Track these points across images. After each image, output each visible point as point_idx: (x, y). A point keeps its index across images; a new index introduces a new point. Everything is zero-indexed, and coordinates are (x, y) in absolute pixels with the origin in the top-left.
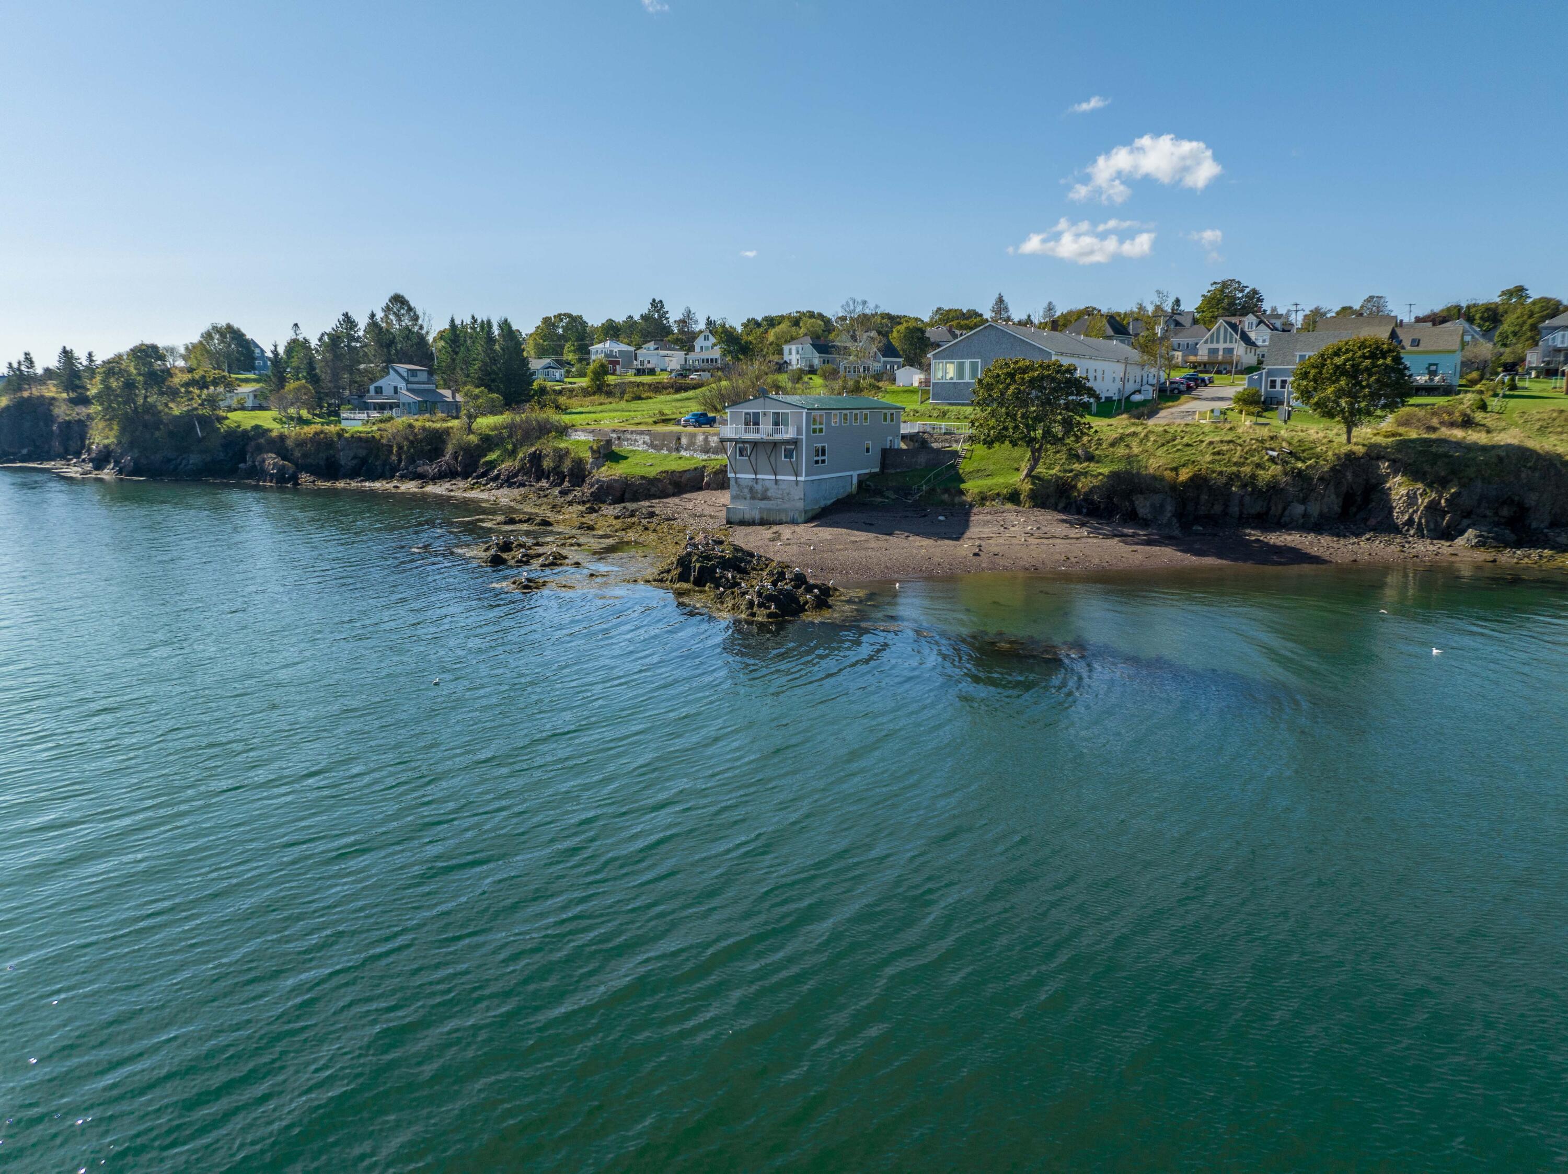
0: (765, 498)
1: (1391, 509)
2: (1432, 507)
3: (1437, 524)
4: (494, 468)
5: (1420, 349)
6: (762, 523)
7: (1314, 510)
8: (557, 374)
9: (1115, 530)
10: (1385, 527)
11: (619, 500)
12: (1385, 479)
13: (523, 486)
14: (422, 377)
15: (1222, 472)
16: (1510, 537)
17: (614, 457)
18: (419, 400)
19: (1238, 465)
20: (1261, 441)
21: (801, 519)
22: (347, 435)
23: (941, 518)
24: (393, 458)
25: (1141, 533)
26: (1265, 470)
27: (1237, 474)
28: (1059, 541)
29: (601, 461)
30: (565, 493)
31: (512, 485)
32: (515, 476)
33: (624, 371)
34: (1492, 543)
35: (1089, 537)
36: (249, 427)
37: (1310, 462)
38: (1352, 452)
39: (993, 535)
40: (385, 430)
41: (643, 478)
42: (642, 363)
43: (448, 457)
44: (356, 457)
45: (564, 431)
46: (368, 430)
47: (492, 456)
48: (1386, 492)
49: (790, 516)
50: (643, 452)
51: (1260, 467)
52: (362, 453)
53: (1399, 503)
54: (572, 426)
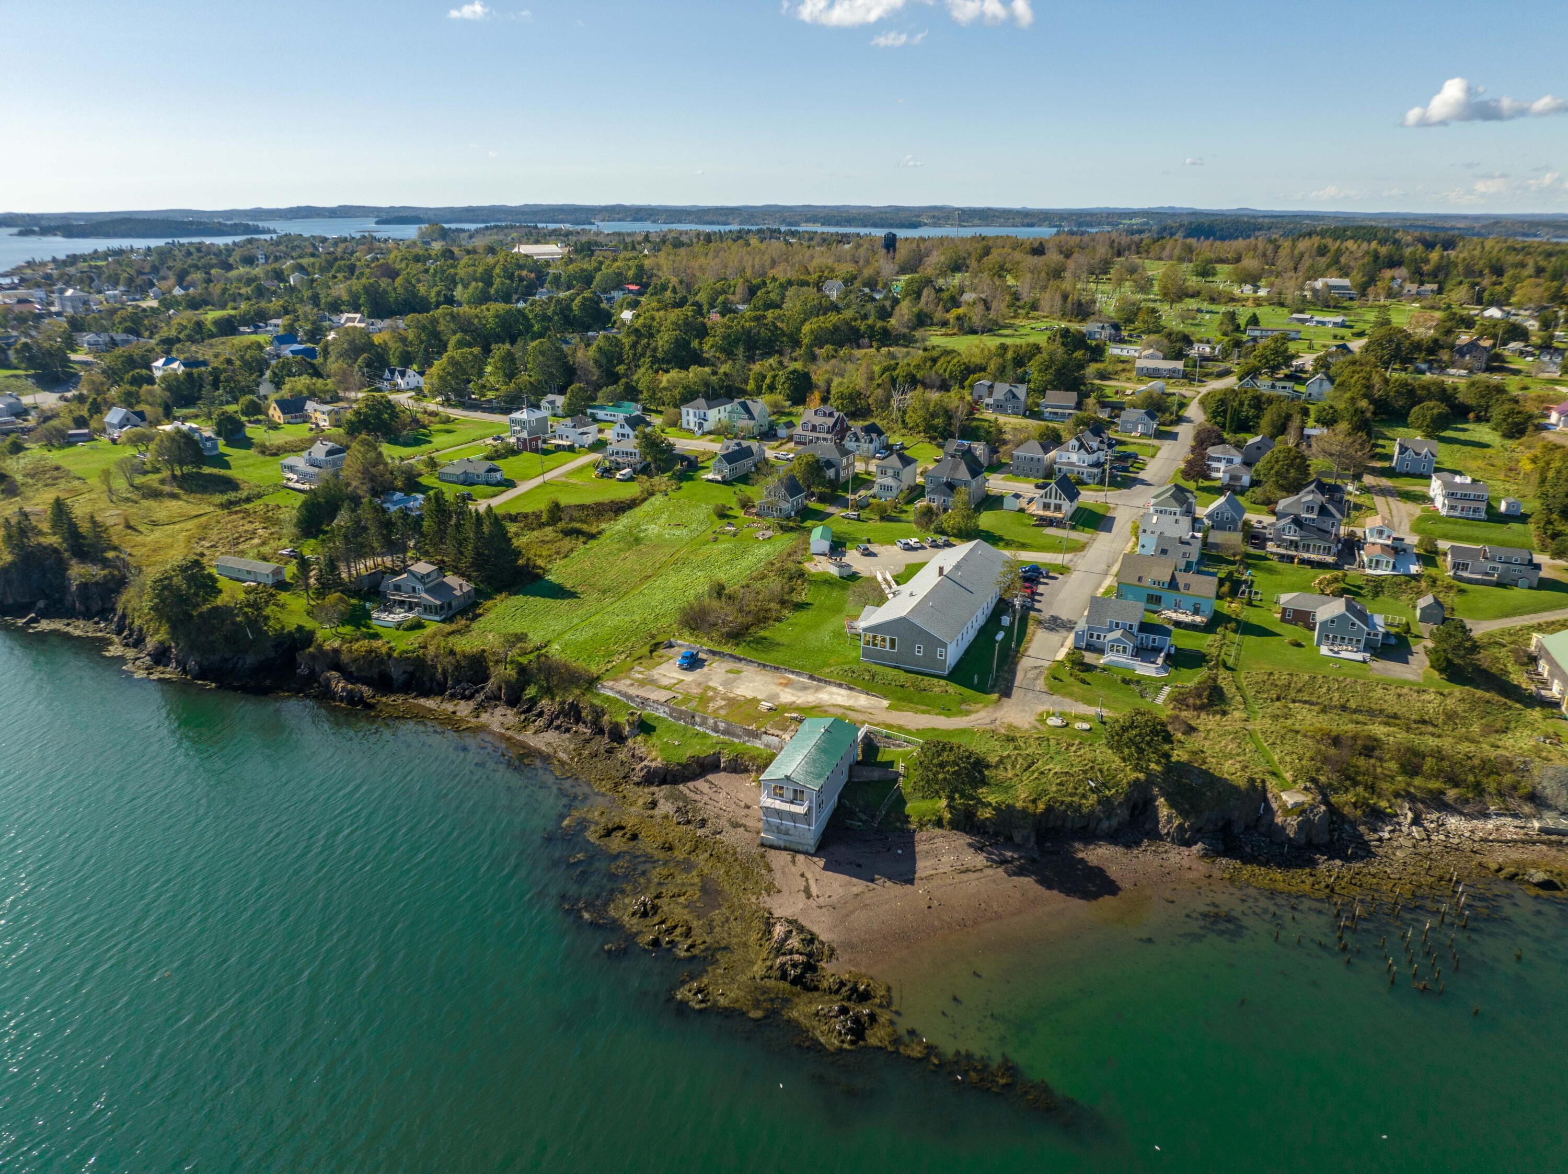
0: (787, 833)
1: (1158, 822)
2: (1180, 826)
3: (1183, 836)
4: (536, 704)
5: (1190, 592)
6: (785, 849)
7: (1114, 822)
8: (498, 476)
9: (1001, 854)
10: (1154, 836)
11: (663, 782)
12: (1155, 800)
13: (568, 730)
14: (434, 576)
15: (1062, 802)
16: (1221, 847)
17: (645, 727)
18: (438, 603)
19: (1072, 795)
20: (1085, 772)
21: (812, 851)
22: (395, 654)
23: (900, 852)
24: (439, 676)
25: (1016, 856)
26: (1087, 799)
27: (1071, 803)
28: (972, 876)
29: (636, 731)
30: (610, 751)
31: (558, 728)
32: (557, 717)
33: (545, 446)
34: (1210, 854)
35: (987, 867)
36: (293, 628)
37: (1113, 791)
38: (1138, 778)
39: (934, 872)
40: (425, 647)
41: (679, 764)
42: (561, 437)
43: (491, 685)
44: (405, 672)
45: (592, 682)
46: (411, 648)
47: (531, 691)
48: (1155, 810)
49: (805, 848)
50: (664, 720)
51: (1084, 796)
52: (410, 669)
53: (1163, 821)
54: (598, 678)
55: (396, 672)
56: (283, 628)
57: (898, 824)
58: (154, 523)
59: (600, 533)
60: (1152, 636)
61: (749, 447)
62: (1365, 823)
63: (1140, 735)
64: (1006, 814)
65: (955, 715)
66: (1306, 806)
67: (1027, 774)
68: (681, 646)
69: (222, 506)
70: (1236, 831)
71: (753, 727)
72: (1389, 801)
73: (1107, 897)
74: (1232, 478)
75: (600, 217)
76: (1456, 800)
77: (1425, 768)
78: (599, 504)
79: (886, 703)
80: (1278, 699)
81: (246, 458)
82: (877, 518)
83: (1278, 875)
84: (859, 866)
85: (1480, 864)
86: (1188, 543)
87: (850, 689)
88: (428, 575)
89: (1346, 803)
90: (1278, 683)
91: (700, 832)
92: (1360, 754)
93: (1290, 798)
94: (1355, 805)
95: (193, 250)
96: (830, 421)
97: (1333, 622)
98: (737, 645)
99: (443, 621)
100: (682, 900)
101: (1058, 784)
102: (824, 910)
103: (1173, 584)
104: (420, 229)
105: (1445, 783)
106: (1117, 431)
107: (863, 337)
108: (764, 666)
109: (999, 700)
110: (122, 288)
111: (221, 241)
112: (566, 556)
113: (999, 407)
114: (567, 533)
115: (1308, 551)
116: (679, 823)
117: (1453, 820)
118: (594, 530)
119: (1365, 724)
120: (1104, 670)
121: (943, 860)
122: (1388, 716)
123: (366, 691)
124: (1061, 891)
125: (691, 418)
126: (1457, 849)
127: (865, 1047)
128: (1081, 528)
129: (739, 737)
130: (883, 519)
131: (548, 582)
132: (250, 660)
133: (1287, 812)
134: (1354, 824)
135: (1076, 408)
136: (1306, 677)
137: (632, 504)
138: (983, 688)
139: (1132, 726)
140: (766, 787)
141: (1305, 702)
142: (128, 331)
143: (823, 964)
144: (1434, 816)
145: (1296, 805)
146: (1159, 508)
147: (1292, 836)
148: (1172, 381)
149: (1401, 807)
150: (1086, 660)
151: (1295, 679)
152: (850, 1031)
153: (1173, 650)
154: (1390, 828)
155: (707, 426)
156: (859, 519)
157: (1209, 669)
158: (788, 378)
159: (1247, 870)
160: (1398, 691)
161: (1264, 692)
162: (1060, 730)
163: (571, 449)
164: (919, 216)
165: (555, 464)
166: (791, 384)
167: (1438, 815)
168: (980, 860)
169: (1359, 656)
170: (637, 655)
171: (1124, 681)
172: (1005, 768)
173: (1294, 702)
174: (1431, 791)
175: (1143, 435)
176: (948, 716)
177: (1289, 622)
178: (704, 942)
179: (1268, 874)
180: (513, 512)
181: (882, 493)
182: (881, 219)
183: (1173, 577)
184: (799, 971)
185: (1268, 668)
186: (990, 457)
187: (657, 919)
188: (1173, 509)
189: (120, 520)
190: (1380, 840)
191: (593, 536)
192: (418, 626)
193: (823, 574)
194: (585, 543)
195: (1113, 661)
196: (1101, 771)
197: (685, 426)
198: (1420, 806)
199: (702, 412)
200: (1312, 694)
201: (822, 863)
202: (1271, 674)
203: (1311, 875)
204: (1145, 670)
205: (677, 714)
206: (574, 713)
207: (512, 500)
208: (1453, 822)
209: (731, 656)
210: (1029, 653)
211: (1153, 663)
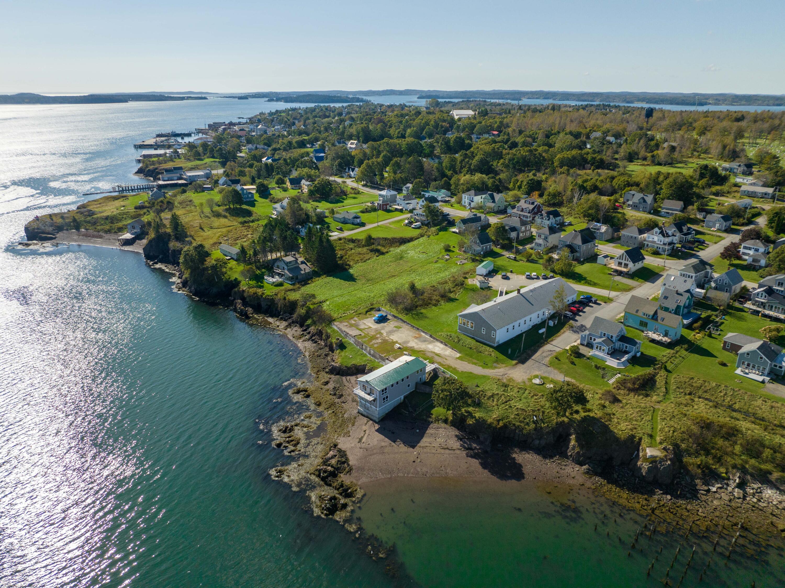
0: (368, 410)
1: (568, 448)
2: (578, 453)
3: (579, 459)
4: (309, 328)
5: (663, 323)
6: (367, 417)
7: (543, 442)
8: (358, 220)
9: (470, 444)
10: (564, 455)
11: (338, 374)
12: (571, 435)
13: (316, 342)
14: (293, 263)
15: (514, 425)
16: (599, 470)
17: (342, 346)
18: (291, 275)
19: (521, 422)
20: (534, 411)
21: (377, 421)
22: (264, 296)
23: (418, 431)
24: (279, 309)
25: (478, 447)
26: (529, 426)
27: (518, 426)
28: (447, 451)
29: (338, 348)
30: (326, 355)
31: (312, 340)
32: (314, 336)
33: (390, 208)
34: (590, 473)
35: (459, 449)
36: (233, 279)
37: (546, 425)
38: (563, 421)
39: (428, 445)
40: (276, 295)
41: (346, 367)
42: (398, 205)
43: (295, 316)
44: (267, 305)
45: (330, 321)
46: (271, 294)
47: (309, 322)
48: (569, 441)
49: (374, 418)
50: (352, 345)
51: (528, 424)
52: (269, 304)
53: (571, 447)
54: (334, 320)
55: (263, 304)
56: (229, 278)
57: (425, 417)
58: (211, 228)
59: (387, 252)
60: (626, 345)
61: (480, 217)
62: (701, 479)
63: (562, 396)
64: (481, 423)
65: (488, 368)
66: (658, 459)
67: (503, 406)
68: (383, 311)
69: (241, 223)
70: (614, 464)
71: (383, 355)
72: (727, 469)
73: (514, 481)
74: (754, 260)
75: (527, 97)
76: (777, 479)
77: (764, 455)
78: (394, 239)
79: (458, 355)
80: (690, 394)
81: (263, 203)
82: (525, 260)
83: (625, 494)
84: (393, 433)
85: (772, 523)
86: (681, 295)
87: (446, 345)
88: (290, 262)
89: (693, 464)
90: (694, 385)
91: (337, 400)
92: (722, 437)
93: (650, 452)
94: (699, 466)
95: (324, 109)
96: (531, 207)
97: (748, 354)
98: (407, 314)
99: (291, 284)
100: (305, 429)
101: (516, 415)
102: (362, 450)
103: (655, 317)
104: (427, 101)
105: (775, 467)
106: (703, 226)
107: (588, 163)
108: (413, 327)
109: (516, 364)
110: (282, 125)
111: (338, 105)
112: (365, 261)
113: (635, 207)
114: (372, 251)
115: (771, 310)
116: (331, 394)
117: (769, 492)
118: (385, 250)
119: (738, 420)
120: (588, 358)
121: (438, 440)
122: (757, 418)
123: (250, 310)
124: (489, 471)
125: (466, 200)
126: (761, 510)
127: (331, 519)
128: (637, 278)
129: (377, 359)
130: (528, 261)
131: (349, 273)
132: (215, 290)
133: (646, 459)
134: (693, 477)
135: (680, 211)
136: (714, 384)
137: (410, 240)
138: (511, 357)
139: (560, 391)
140: (360, 384)
141: (706, 399)
142: (265, 144)
143: (342, 475)
144: (755, 486)
145: (652, 457)
146: (683, 272)
147: (644, 474)
148: (762, 200)
149: (734, 475)
150: (581, 351)
151: (706, 384)
152: (328, 509)
153: (638, 355)
154: (719, 485)
155: (473, 205)
156: (515, 259)
157: (655, 369)
158: (528, 183)
159: (608, 487)
160: (774, 404)
161: (682, 388)
162: (536, 386)
163: (401, 211)
164: (707, 99)
165: (389, 217)
166: (529, 186)
167: (760, 485)
168: (456, 444)
169: (760, 378)
170: (359, 312)
171: (596, 367)
172: (493, 400)
173: (700, 397)
174: (761, 470)
175: (719, 230)
176: (484, 368)
177: (727, 350)
178: (300, 451)
179: (619, 492)
180: (354, 238)
181: (536, 247)
182: (683, 100)
183: (656, 313)
184: (326, 475)
185: (692, 374)
186: (613, 234)
187: (288, 435)
188: (691, 274)
189: (198, 225)
190: (708, 491)
191: (383, 254)
192: (281, 285)
193: (474, 285)
194: (377, 256)
195: (595, 355)
196: (543, 412)
197: (463, 204)
198: (749, 477)
199: (472, 197)
200: (713, 395)
201: (377, 427)
202: (692, 378)
203: (646, 500)
204: (612, 363)
205: (357, 343)
206: (320, 333)
207: (358, 233)
208: (769, 493)
209: (401, 319)
210: (553, 343)
211: (618, 359)
